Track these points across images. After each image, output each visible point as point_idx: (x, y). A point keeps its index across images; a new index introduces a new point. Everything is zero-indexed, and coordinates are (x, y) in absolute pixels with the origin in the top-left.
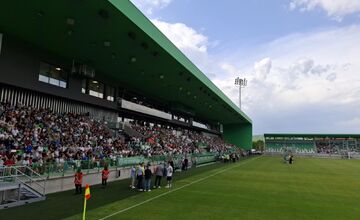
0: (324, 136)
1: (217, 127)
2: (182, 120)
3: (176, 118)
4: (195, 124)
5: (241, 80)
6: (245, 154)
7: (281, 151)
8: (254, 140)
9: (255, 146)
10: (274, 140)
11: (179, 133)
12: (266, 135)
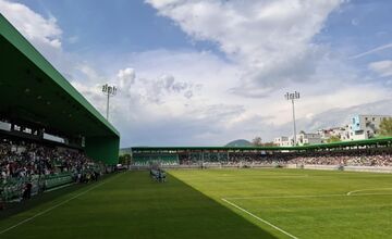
0: (185, 149)
1: (78, 141)
2: (28, 131)
3: (17, 128)
4: (47, 136)
5: (109, 88)
6: (109, 170)
7: (147, 164)
8: (121, 154)
9: (121, 160)
10: (141, 153)
11: (21, 150)
12: (133, 149)
